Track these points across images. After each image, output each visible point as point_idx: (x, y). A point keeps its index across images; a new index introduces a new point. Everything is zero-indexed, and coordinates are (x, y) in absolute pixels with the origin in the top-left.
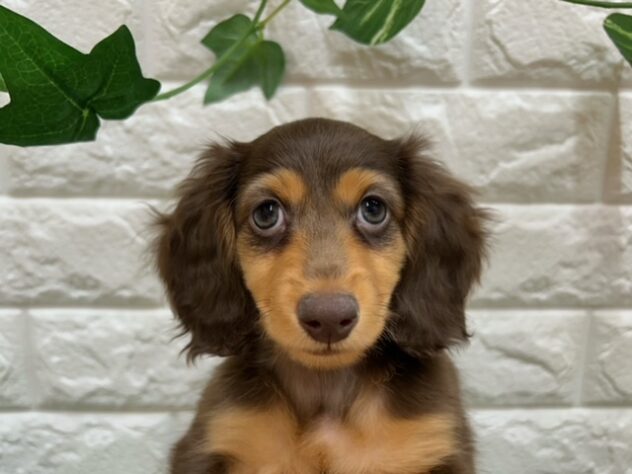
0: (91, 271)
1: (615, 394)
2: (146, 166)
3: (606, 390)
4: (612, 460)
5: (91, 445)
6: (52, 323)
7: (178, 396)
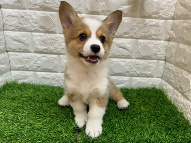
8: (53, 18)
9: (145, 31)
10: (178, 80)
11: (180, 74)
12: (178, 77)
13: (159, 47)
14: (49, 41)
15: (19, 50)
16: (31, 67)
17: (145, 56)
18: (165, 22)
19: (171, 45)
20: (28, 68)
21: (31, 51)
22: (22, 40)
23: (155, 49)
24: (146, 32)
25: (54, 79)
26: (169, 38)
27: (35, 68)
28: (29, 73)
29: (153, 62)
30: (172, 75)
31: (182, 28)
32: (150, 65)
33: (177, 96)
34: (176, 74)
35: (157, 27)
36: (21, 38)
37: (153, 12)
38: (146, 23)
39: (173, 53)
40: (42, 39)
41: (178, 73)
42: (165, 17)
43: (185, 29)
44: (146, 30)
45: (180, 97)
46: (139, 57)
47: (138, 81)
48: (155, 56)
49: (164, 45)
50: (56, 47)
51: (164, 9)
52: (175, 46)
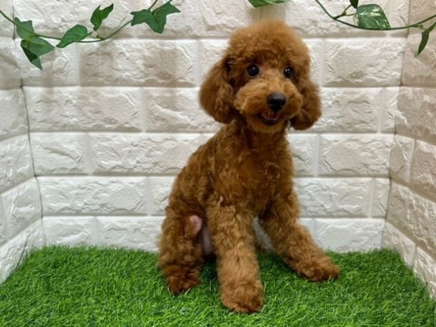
0: (113, 116)
1: (331, 170)
2: (135, 73)
3: (327, 169)
4: (332, 201)
5: (113, 190)
6: (98, 138)
7: (148, 169)
8: (133, 99)
9: (338, 114)
10: (423, 225)
11: (426, 210)
12: (423, 217)
13: (373, 149)
14: (126, 149)
15: (62, 172)
16: (86, 206)
17: (340, 170)
18: (381, 92)
19: (401, 143)
20: (79, 209)
21: (87, 172)
22: (68, 149)
23: (363, 154)
24: (340, 117)
25: (137, 230)
26: (395, 126)
27: (96, 207)
28: (82, 220)
29: (363, 183)
30: (409, 211)
31: (422, 106)
32: (356, 188)
33: (425, 263)
34: (417, 210)
35: (364, 103)
36: (65, 146)
37: (350, 73)
38: (338, 97)
39: (405, 161)
40: (111, 144)
41: (423, 209)
42: (380, 82)
43: (428, 109)
44: (339, 111)
45: (430, 265)
46: (328, 173)
47: (330, 227)
48: (364, 169)
49: (384, 142)
50: (141, 161)
51: (377, 64)
52: (408, 146)
